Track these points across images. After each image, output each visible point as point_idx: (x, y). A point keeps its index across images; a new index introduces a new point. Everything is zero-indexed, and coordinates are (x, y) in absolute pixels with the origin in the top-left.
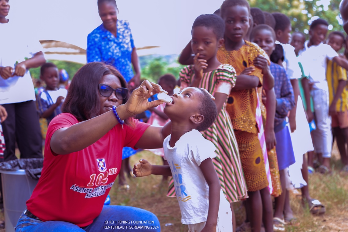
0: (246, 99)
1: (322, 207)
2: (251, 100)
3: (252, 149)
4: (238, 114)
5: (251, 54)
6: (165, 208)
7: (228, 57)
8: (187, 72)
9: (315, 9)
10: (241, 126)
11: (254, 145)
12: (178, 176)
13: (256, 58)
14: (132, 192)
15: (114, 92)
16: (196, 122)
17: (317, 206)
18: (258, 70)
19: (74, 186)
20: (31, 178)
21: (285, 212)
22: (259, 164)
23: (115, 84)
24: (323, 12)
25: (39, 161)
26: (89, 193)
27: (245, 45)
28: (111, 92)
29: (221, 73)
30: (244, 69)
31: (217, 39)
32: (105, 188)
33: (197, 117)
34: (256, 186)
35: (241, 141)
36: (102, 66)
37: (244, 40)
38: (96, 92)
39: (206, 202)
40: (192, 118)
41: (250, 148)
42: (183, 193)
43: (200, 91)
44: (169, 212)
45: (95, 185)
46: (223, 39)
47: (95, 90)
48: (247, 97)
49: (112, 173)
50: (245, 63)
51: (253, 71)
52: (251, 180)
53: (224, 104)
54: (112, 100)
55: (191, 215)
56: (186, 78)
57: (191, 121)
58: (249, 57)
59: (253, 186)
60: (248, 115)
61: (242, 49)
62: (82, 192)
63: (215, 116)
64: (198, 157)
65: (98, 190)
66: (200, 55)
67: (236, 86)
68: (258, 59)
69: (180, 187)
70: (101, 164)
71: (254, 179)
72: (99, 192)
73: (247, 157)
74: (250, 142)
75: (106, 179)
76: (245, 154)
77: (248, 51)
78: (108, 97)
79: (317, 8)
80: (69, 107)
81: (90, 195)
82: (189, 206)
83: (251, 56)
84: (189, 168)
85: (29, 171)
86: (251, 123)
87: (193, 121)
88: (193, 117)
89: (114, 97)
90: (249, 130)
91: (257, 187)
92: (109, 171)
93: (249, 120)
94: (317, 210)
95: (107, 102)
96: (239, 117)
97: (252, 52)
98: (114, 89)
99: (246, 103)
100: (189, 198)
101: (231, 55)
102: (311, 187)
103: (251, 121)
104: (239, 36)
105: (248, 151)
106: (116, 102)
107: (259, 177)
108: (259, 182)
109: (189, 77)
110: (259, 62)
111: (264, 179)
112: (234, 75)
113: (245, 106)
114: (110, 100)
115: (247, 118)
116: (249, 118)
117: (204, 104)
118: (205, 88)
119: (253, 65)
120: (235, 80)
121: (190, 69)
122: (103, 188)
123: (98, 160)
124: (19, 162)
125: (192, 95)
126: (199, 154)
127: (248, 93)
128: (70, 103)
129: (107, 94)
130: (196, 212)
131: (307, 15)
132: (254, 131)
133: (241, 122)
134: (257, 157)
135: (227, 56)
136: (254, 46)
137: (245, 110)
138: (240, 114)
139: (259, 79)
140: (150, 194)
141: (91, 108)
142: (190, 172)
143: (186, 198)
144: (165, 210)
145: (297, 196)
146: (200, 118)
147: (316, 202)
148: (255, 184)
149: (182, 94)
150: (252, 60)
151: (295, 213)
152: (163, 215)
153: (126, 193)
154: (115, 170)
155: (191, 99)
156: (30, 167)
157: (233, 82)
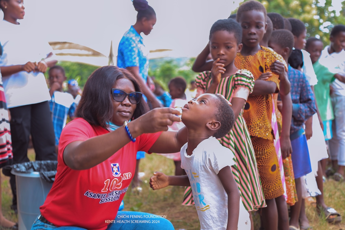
0: (262, 105)
1: (338, 215)
2: (267, 106)
3: (267, 157)
4: (254, 120)
5: (268, 59)
6: (178, 213)
7: (244, 62)
8: (203, 77)
9: (326, 14)
10: (257, 133)
11: (270, 152)
12: (196, 185)
13: (273, 63)
14: (144, 196)
15: (127, 96)
16: (212, 128)
17: (333, 215)
18: (276, 75)
19: (88, 192)
20: (45, 181)
21: (301, 220)
22: (275, 172)
23: (129, 88)
24: (335, 17)
25: (53, 164)
26: (103, 199)
27: (261, 50)
28: (124, 97)
29: (239, 78)
30: (260, 75)
31: (238, 44)
32: (119, 193)
33: (214, 123)
34: (271, 194)
35: (256, 148)
36: (115, 70)
37: (260, 45)
38: (109, 97)
39: (226, 211)
40: (208, 125)
41: (266, 155)
42: (202, 203)
43: (216, 97)
44: (182, 218)
45: (109, 190)
46: (242, 44)
47: (108, 95)
48: (263, 103)
49: (126, 178)
50: (261, 69)
51: (269, 77)
52: (267, 188)
53: (242, 110)
54: (125, 105)
55: (210, 225)
56: (202, 83)
57: (207, 128)
58: (265, 63)
59: (268, 194)
60: (264, 122)
61: (258, 54)
62: (97, 198)
63: (233, 123)
64: (216, 165)
65: (112, 195)
66: (221, 60)
67: (253, 92)
68: (275, 64)
69: (198, 196)
70: (115, 169)
71: (269, 186)
72: (113, 197)
73: (263, 164)
74: (266, 149)
75: (121, 184)
76: (260, 161)
77: (265, 56)
78: (121, 102)
79: (328, 14)
80: (82, 112)
81: (104, 200)
82: (208, 216)
83: (268, 61)
84: (207, 177)
85: (44, 173)
86: (267, 130)
87: (210, 128)
88: (209, 123)
89: (127, 101)
90: (265, 137)
91: (273, 195)
92: (123, 176)
93: (265, 127)
94: (333, 219)
95: (120, 107)
96: (255, 123)
97: (269, 57)
98: (128, 94)
99: (262, 109)
100: (207, 208)
101: (247, 60)
102: (326, 195)
103: (267, 128)
104: (254, 41)
105: (263, 158)
106: (129, 107)
107: (275, 184)
108: (275, 190)
109: (205, 83)
110: (276, 67)
111: (279, 186)
112: (252, 80)
113: (261, 112)
114: (123, 105)
115: (263, 124)
116: (265, 125)
117: (221, 110)
118: (222, 94)
119: (270, 70)
120: (253, 85)
121: (206, 75)
122: (118, 193)
123: (112, 165)
124: (34, 164)
125: (207, 101)
126: (217, 162)
127: (265, 98)
128: (83, 108)
129: (121, 99)
130: (215, 221)
131: (318, 20)
132: (270, 137)
133: (257, 129)
134: (273, 164)
135: (242, 61)
136: (270, 52)
137: (261, 116)
138: (256, 121)
139: (277, 85)
140: (162, 198)
141: (104, 113)
142: (208, 181)
143: (204, 208)
144: (178, 215)
145: (312, 203)
146: (217, 125)
147: (332, 210)
148: (271, 192)
149: (197, 101)
150: (268, 66)
151: (310, 221)
152: (175, 220)
153: (138, 197)
154: (129, 175)
155: (207, 105)
156: (44, 170)
157: (251, 87)
